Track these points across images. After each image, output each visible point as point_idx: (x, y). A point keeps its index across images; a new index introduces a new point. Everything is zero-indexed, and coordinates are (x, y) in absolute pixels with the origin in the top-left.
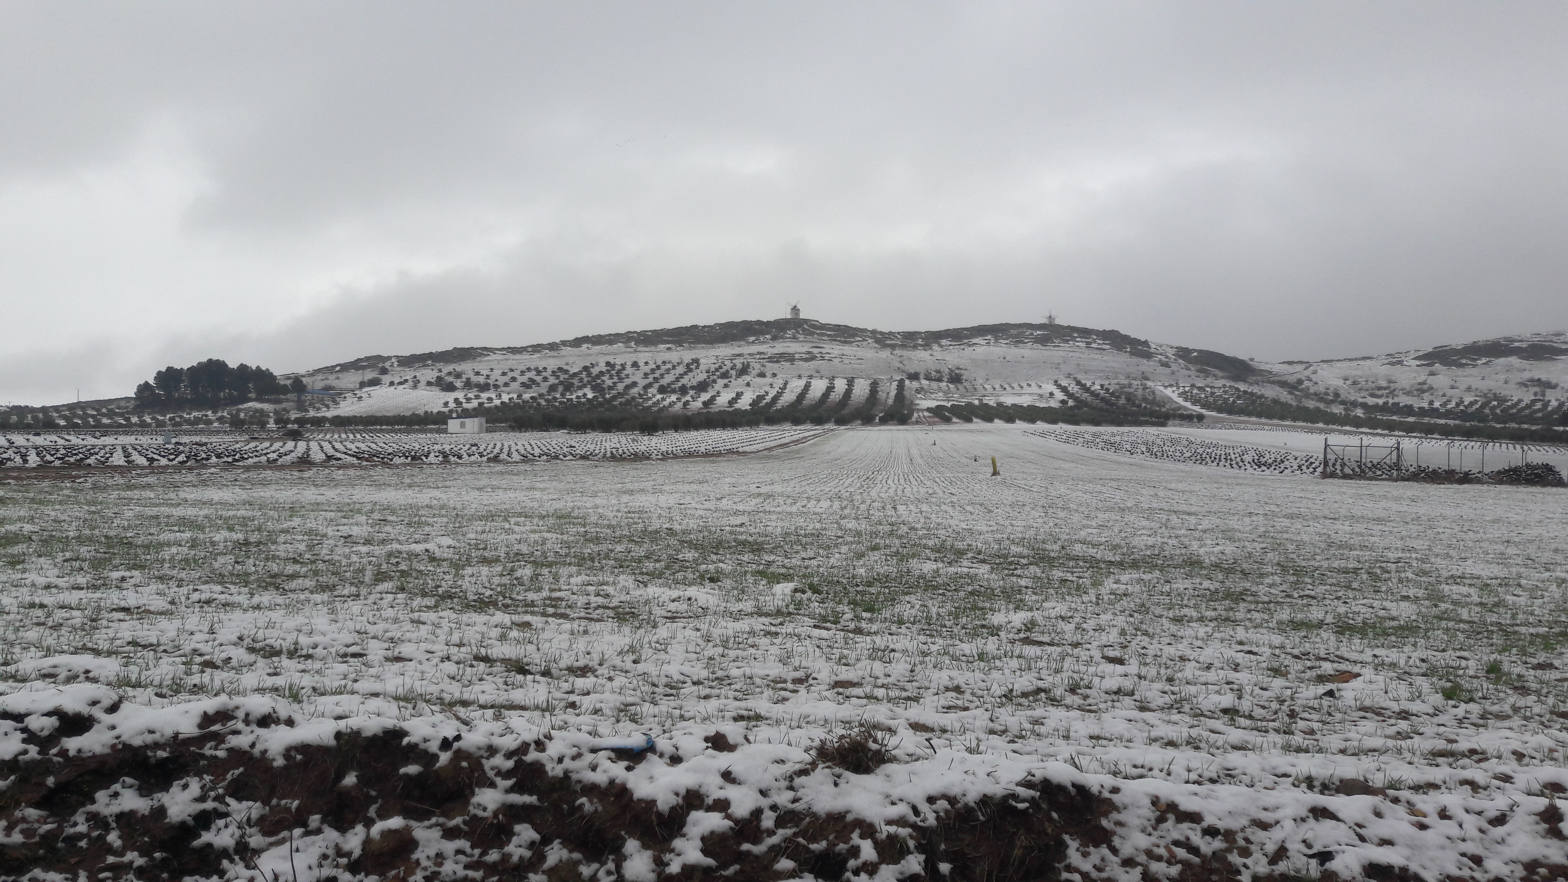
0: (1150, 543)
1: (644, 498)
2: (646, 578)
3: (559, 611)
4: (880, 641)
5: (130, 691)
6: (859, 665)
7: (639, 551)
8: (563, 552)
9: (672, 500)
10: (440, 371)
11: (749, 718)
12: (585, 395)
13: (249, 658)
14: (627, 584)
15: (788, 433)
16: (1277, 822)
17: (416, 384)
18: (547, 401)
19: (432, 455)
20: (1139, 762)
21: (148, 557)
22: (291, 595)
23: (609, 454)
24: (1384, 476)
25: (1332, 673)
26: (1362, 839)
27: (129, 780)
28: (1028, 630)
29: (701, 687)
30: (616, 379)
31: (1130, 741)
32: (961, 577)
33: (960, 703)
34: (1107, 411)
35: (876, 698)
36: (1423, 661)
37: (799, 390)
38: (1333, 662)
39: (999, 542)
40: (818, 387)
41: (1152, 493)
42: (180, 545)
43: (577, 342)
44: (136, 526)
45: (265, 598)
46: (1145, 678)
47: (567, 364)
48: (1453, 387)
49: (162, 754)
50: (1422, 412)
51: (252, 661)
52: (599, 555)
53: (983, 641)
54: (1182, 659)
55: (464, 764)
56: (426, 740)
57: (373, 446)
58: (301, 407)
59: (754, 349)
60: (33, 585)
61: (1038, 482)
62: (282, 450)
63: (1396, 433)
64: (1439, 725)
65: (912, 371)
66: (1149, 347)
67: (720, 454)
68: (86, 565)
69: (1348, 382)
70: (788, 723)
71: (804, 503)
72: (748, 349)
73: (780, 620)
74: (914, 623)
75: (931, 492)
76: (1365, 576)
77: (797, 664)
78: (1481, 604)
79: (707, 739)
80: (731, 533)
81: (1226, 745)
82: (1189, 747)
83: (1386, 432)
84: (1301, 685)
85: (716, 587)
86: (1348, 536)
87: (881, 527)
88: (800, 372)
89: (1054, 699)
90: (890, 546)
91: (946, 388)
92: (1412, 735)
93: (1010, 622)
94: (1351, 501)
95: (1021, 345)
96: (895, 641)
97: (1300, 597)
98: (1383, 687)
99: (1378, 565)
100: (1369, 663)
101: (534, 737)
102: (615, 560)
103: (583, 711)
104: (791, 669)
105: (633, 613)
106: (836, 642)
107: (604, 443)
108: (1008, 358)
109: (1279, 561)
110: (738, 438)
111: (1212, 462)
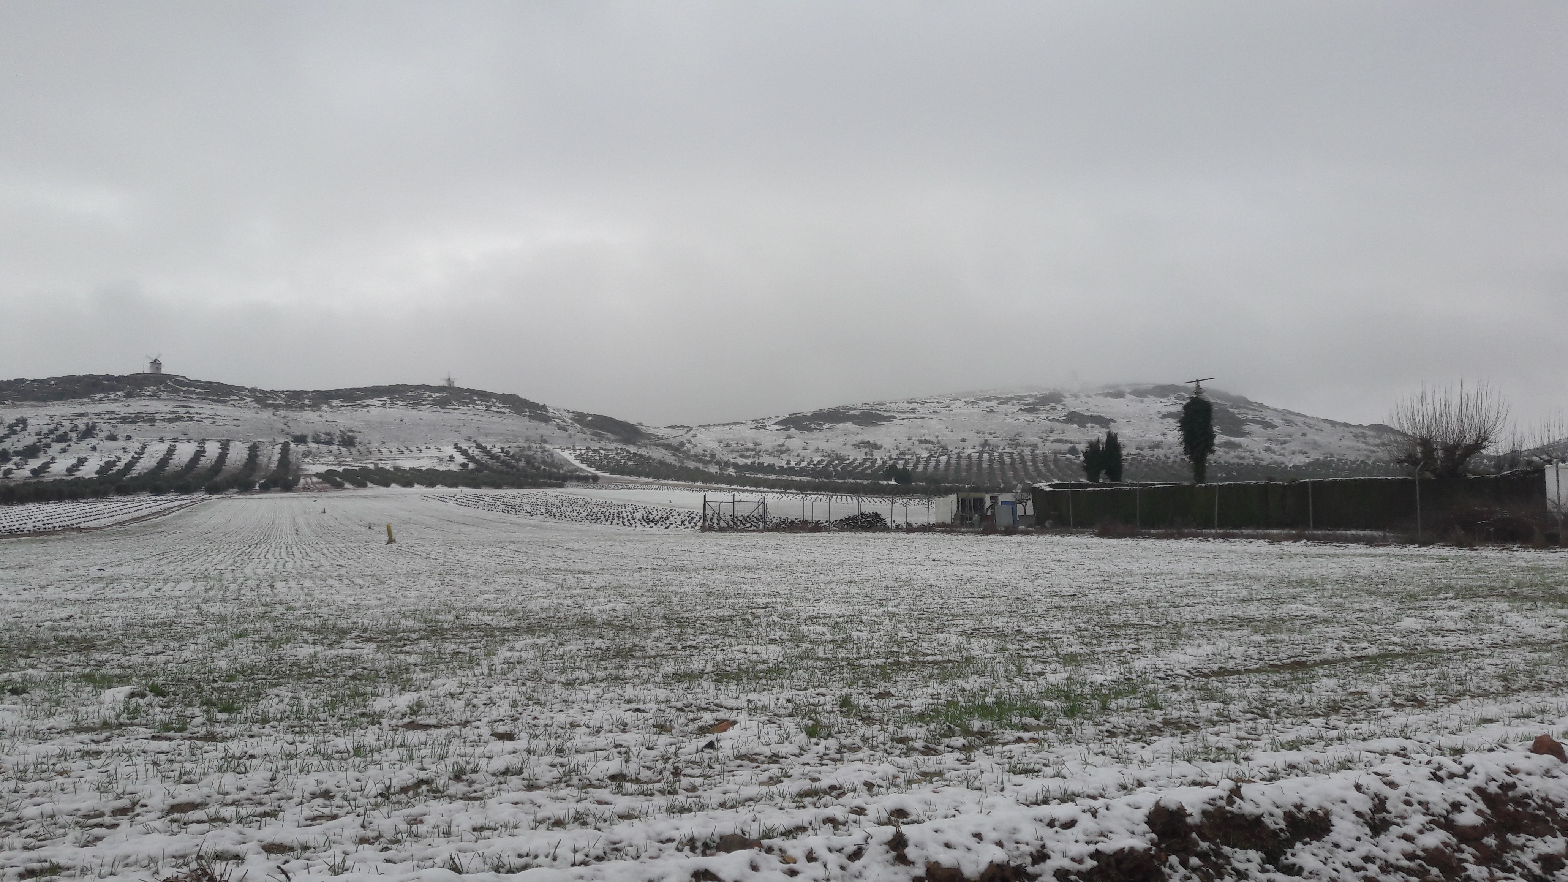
0: (546, 605)
4: (235, 748)
6: (206, 780)
15: (146, 504)
20: (524, 851)
24: (753, 528)
25: (712, 722)
28: (413, 713)
31: (516, 827)
32: (342, 660)
33: (327, 811)
34: (508, 473)
35: (224, 820)
36: (789, 701)
37: (161, 455)
38: (712, 711)
39: (389, 616)
40: (185, 452)
41: (550, 554)
46: (534, 752)
48: (805, 449)
50: (782, 471)
53: (362, 732)
54: (573, 725)
59: (102, 408)
61: (436, 548)
63: (762, 489)
64: (804, 764)
65: (299, 434)
66: (547, 411)
67: (54, 532)
69: (722, 445)
70: (97, 871)
71: (158, 586)
72: (94, 407)
73: (106, 734)
74: (280, 721)
75: (316, 564)
76: (739, 623)
77: (120, 791)
78: (833, 641)
80: (52, 629)
81: (613, 817)
82: (576, 824)
83: (753, 488)
84: (685, 739)
85: (20, 701)
86: (724, 585)
87: (252, 609)
88: (162, 435)
89: (437, 791)
90: (261, 631)
91: (337, 452)
92: (782, 778)
93: (394, 707)
94: (726, 552)
95: (418, 407)
96: (255, 744)
97: (683, 648)
98: (757, 732)
99: (749, 611)
100: (744, 709)
104: (111, 797)
106: (179, 754)
108: (405, 421)
109: (665, 614)
110: (78, 512)
111: (607, 520)
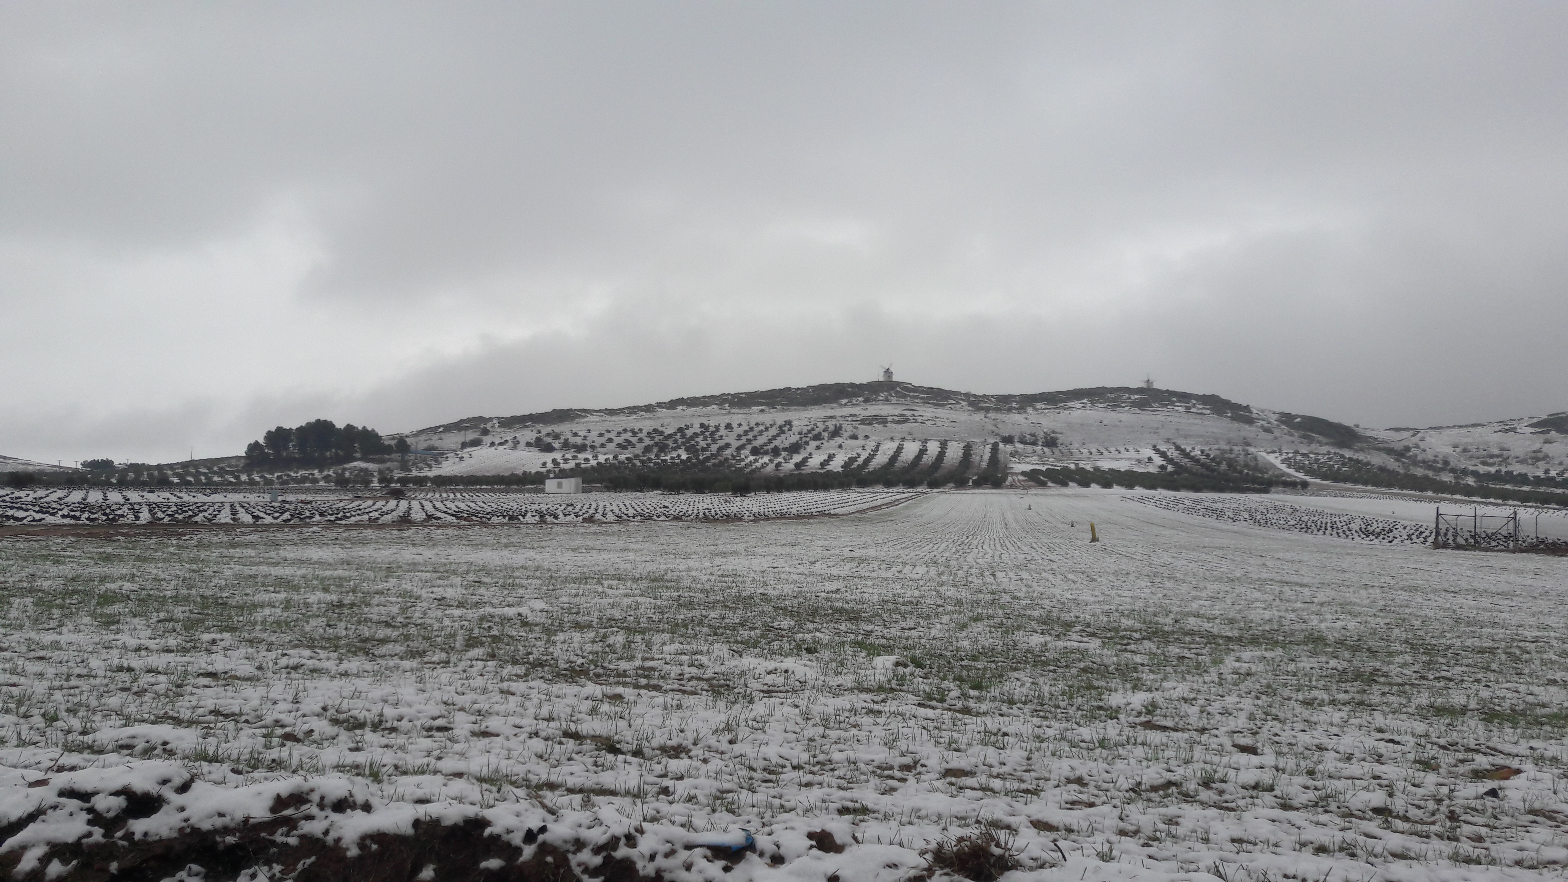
0: (1267, 617)
1: (737, 561)
2: (741, 647)
3: (652, 682)
4: (992, 723)
5: (205, 766)
6: (971, 751)
7: (733, 618)
8: (656, 618)
9: (765, 563)
10: (539, 432)
11: (855, 811)
12: (679, 456)
13: (331, 730)
14: (721, 654)
15: (880, 495)
17: (516, 444)
18: (642, 462)
19: (529, 514)
20: (1291, 871)
21: (241, 619)
22: (379, 661)
23: (701, 515)
24: (1500, 547)
25: (1489, 767)
27: (195, 868)
28: (1149, 712)
29: (801, 772)
30: (709, 441)
31: (1276, 845)
32: (1072, 652)
33: (1084, 797)
34: (1208, 477)
35: (992, 790)
37: (891, 453)
38: (1487, 754)
39: (1108, 614)
40: (911, 449)
41: (1260, 562)
42: (274, 607)
43: (673, 404)
44: (233, 586)
45: (353, 664)
46: (1283, 771)
47: (662, 426)
49: (230, 839)
50: (1538, 481)
51: (334, 734)
52: (693, 621)
53: (1102, 725)
54: (1320, 748)
55: (549, 859)
56: (509, 831)
57: (473, 505)
58: (405, 467)
59: (846, 411)
60: (124, 647)
61: (1140, 550)
62: (384, 509)
63: (1511, 502)
65: (1007, 435)
66: (1251, 412)
67: (811, 516)
68: (179, 626)
69: (1458, 450)
70: (898, 818)
71: (900, 568)
72: (841, 411)
73: (883, 696)
74: (1025, 703)
75: (1029, 558)
76: (1503, 657)
77: (904, 748)
79: (811, 836)
80: (827, 599)
81: (1385, 852)
82: (1343, 853)
83: (1500, 501)
84: (1457, 781)
85: (814, 659)
86: (1474, 611)
87: (982, 596)
88: (893, 435)
89: (1187, 795)
90: (993, 617)
91: (1041, 452)
93: (1129, 704)
94: (1470, 573)
95: (1118, 409)
96: (1007, 723)
97: (1435, 678)
98: (1551, 786)
99: (1515, 645)
100: (1527, 757)
101: (625, 830)
102: (710, 626)
103: (677, 799)
104: (897, 754)
105: (728, 685)
106: (943, 723)
107: (696, 503)
108: (1105, 422)
109: (1407, 638)
110: (829, 500)
111: (1319, 530)
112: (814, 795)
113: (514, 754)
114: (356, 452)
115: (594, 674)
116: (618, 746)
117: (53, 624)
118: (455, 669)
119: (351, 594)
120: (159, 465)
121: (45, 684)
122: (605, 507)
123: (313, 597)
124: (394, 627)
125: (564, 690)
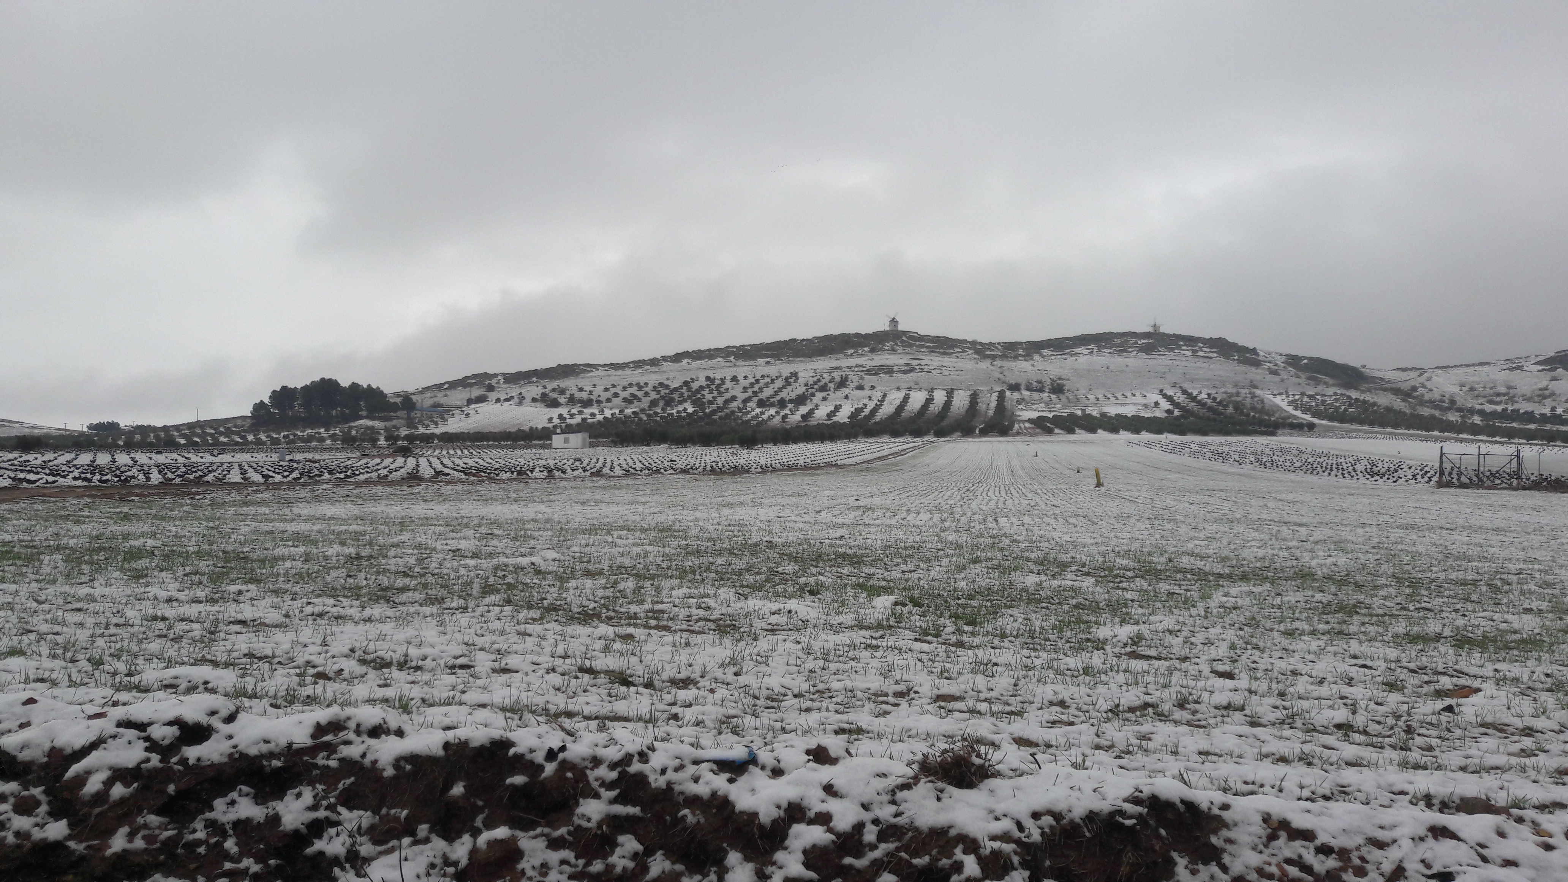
0: (1260, 555)
1: (744, 511)
2: (747, 591)
3: (661, 623)
4: (982, 655)
5: (246, 702)
6: (962, 679)
7: (739, 564)
8: (665, 565)
9: (771, 513)
10: (545, 387)
11: (850, 732)
12: (685, 409)
13: (360, 669)
14: (727, 596)
15: (887, 445)
16: (1395, 841)
17: (521, 400)
18: (649, 416)
19: (537, 470)
20: (1250, 778)
21: (264, 571)
22: (400, 608)
23: (709, 468)
24: (1503, 485)
25: (1451, 687)
26: (1485, 859)
27: (245, 789)
28: (1135, 644)
29: (802, 700)
30: (715, 393)
31: (1240, 757)
32: (1065, 590)
33: (1065, 718)
34: (1215, 420)
35: (979, 712)
36: (1548, 675)
37: (898, 402)
38: (1452, 676)
39: (1104, 554)
40: (917, 399)
41: (1262, 504)
42: (294, 560)
43: (678, 358)
44: (252, 541)
45: (377, 610)
46: (1256, 693)
47: (668, 379)
49: (277, 763)
50: (1544, 419)
51: (363, 673)
52: (700, 567)
53: (1088, 655)
54: (1294, 673)
55: (569, 775)
56: (532, 751)
57: (480, 461)
58: (411, 424)
59: (852, 362)
60: (156, 598)
61: (1143, 494)
62: (392, 466)
63: (1516, 440)
65: (1013, 382)
66: (1258, 355)
67: (818, 467)
68: (205, 579)
69: (1465, 389)
70: (890, 737)
71: (903, 516)
72: (846, 362)
73: (882, 632)
74: (1017, 637)
75: (1033, 504)
76: (1484, 588)
77: (898, 678)
79: (808, 752)
80: (831, 546)
81: (1340, 761)
82: (1301, 763)
83: (1505, 439)
84: (1418, 700)
85: (817, 600)
86: (1466, 546)
87: (982, 540)
88: (899, 385)
89: (1162, 715)
90: (992, 559)
91: (1047, 399)
92: (1537, 752)
93: (1116, 636)
94: (1468, 511)
95: (1124, 354)
96: (998, 654)
97: (1416, 609)
98: (1506, 702)
99: (1498, 577)
100: (1490, 678)
101: (638, 748)
102: (716, 572)
103: (685, 723)
104: (892, 682)
105: (734, 625)
106: (938, 655)
107: (704, 456)
108: (1111, 368)
109: (1394, 572)
110: (836, 451)
111: (1324, 472)
112: (813, 718)
113: (534, 687)
114: (362, 410)
115: (606, 617)
116: (630, 679)
117: (84, 579)
118: (473, 614)
119: (368, 547)
120: (165, 426)
121: (87, 633)
122: (612, 461)
123: (331, 550)
124: (411, 576)
125: (578, 632)
